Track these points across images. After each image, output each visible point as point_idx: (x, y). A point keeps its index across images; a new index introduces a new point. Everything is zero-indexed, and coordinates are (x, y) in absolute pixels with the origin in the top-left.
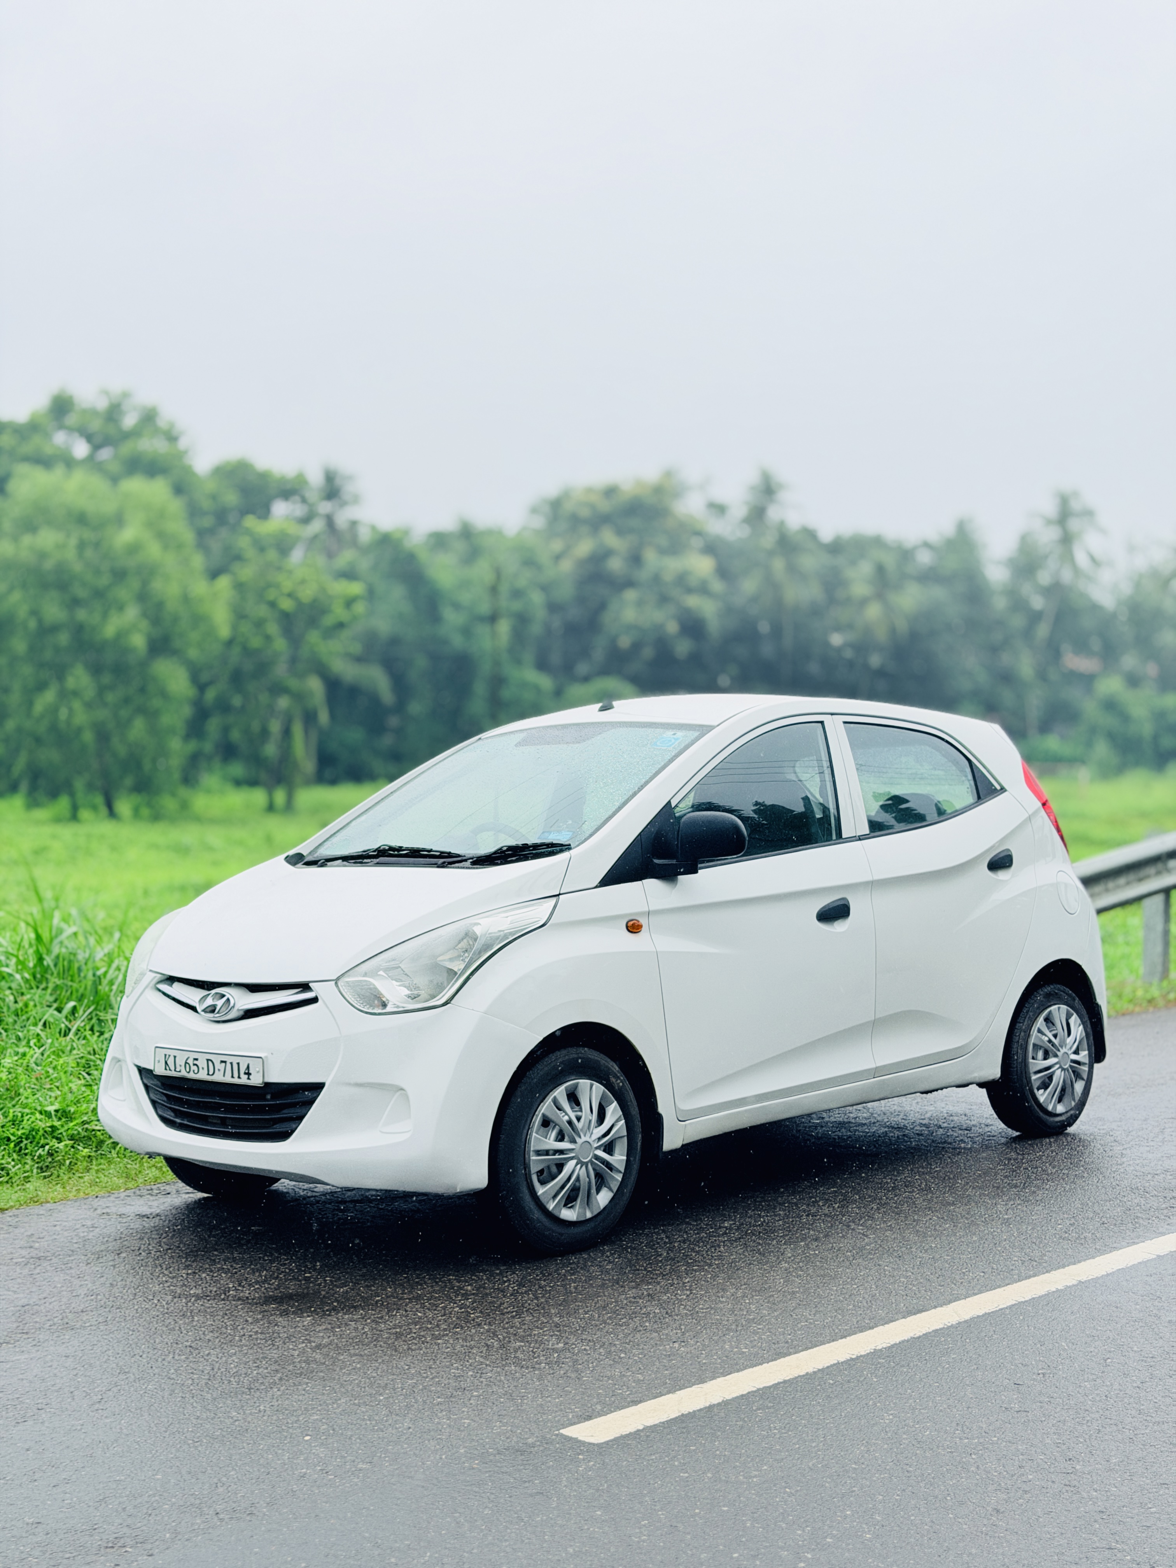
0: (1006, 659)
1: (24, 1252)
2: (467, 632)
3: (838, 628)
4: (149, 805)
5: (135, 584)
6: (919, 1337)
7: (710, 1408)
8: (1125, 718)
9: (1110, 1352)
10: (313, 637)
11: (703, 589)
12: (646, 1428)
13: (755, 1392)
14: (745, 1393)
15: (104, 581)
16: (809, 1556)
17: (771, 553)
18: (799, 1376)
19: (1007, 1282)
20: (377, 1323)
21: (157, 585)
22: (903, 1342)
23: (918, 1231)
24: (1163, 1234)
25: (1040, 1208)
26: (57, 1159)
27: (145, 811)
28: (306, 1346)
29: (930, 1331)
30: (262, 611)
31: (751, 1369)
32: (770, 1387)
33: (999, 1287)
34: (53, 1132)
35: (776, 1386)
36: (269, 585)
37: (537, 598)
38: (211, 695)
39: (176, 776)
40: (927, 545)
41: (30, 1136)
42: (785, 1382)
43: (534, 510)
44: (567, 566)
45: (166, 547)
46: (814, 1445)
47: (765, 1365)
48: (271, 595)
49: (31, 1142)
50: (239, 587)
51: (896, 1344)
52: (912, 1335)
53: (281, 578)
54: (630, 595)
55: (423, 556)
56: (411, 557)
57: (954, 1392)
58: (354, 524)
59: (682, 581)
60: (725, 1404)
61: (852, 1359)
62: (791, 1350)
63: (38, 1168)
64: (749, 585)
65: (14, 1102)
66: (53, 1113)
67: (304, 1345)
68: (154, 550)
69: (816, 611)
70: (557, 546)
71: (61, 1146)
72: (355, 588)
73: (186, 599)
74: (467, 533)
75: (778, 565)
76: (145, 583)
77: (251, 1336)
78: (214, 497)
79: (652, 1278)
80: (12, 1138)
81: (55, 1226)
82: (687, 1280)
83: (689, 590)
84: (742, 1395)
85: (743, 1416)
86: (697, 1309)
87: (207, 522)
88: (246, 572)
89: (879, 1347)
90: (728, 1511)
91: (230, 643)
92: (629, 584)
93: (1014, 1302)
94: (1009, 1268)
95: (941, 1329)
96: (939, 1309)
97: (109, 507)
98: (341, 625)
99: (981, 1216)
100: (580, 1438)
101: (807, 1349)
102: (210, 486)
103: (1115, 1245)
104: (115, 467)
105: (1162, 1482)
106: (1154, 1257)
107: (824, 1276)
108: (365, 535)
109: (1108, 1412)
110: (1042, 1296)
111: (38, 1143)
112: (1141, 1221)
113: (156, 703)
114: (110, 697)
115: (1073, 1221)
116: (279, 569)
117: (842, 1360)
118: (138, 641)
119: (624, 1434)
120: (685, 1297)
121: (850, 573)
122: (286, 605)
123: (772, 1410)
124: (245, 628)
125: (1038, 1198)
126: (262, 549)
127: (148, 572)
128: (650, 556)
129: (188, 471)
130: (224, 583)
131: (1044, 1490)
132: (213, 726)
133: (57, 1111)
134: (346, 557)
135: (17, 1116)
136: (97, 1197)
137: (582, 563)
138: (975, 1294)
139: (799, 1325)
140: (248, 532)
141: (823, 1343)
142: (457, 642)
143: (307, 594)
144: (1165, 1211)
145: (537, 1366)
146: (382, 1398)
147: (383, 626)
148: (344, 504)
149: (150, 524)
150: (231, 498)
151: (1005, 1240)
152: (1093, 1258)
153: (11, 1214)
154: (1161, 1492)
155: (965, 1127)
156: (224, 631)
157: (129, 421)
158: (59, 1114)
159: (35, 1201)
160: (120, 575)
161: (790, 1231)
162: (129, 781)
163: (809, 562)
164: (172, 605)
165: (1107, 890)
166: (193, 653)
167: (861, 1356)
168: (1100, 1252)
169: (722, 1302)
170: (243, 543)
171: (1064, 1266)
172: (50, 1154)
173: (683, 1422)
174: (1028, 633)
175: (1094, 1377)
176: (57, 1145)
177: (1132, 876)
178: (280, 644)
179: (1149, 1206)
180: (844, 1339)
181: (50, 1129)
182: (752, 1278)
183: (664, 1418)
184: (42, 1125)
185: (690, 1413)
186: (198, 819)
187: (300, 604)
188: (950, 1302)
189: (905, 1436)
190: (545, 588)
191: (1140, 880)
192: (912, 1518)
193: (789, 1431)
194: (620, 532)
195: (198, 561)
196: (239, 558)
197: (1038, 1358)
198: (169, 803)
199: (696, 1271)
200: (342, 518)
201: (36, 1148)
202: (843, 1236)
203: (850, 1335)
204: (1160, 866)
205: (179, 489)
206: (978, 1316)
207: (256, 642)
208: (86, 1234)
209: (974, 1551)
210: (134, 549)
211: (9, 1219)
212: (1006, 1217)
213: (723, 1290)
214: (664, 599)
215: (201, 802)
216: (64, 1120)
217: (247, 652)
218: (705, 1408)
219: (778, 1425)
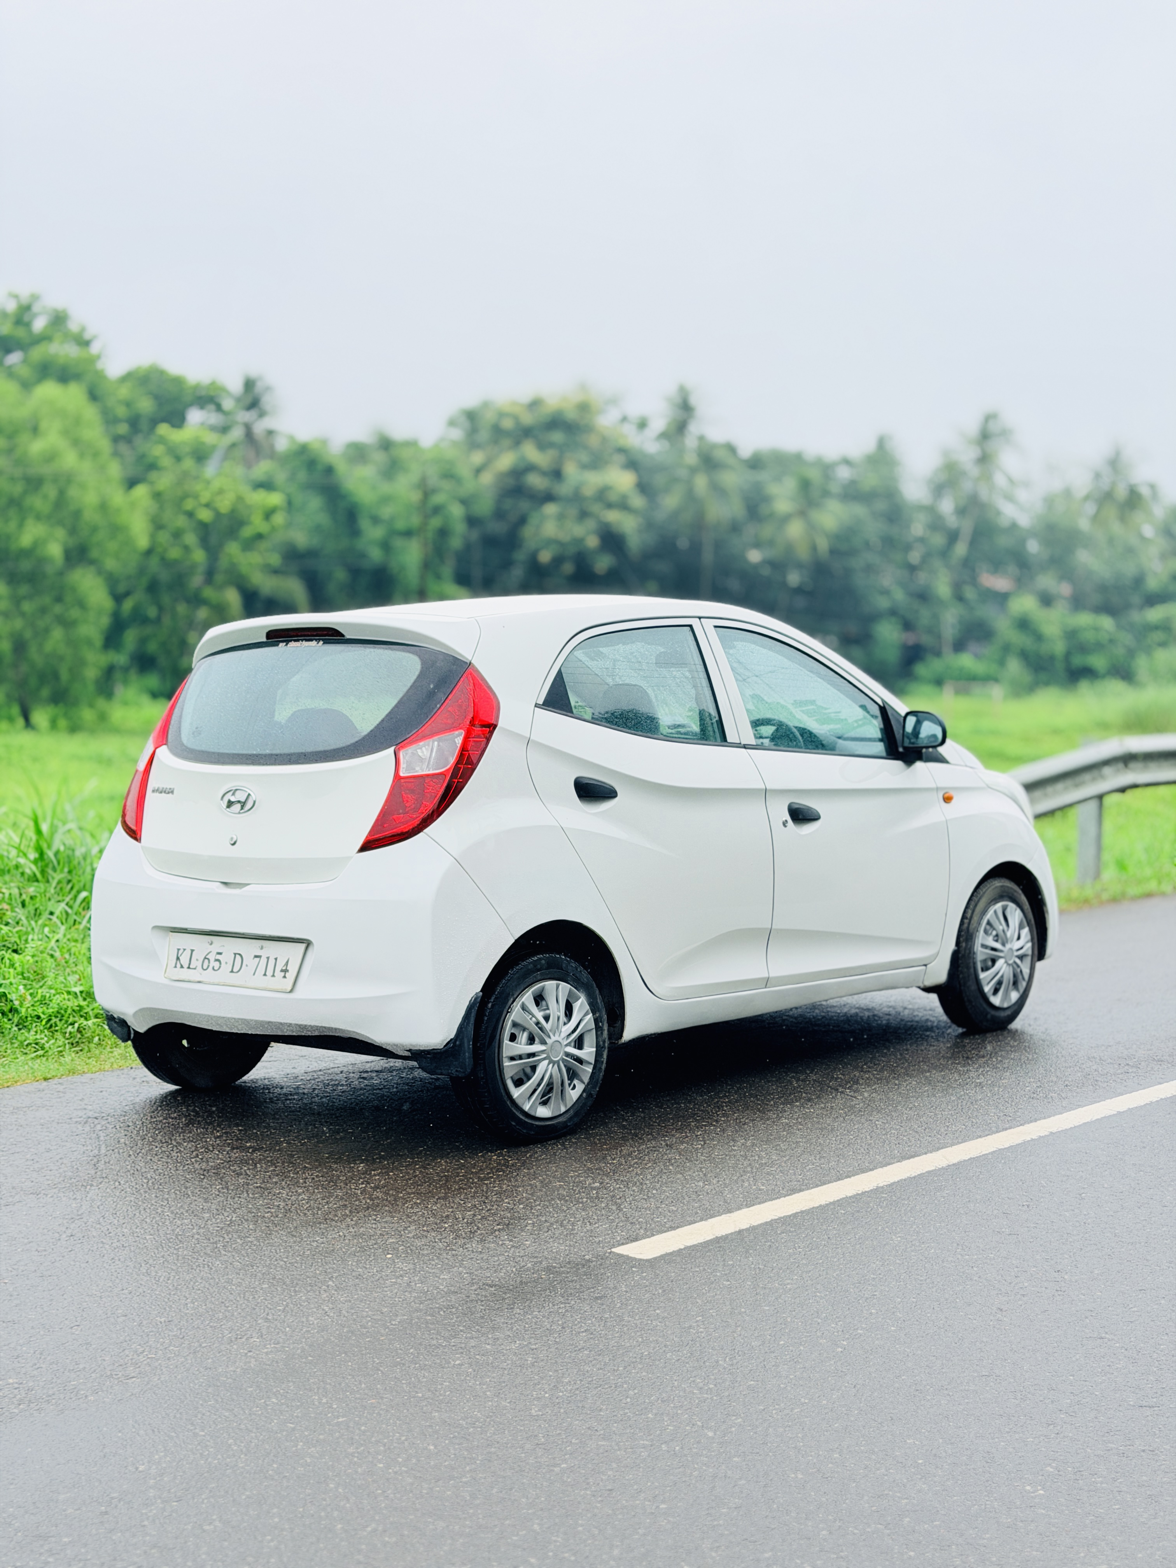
0: (922, 577)
1: (80, 1113)
2: (386, 546)
3: (757, 545)
4: (66, 715)
5: (51, 491)
6: (915, 1177)
7: (740, 1232)
8: (1039, 637)
9: (1084, 1188)
10: (233, 549)
11: (623, 505)
12: (686, 1248)
13: (777, 1219)
14: (768, 1220)
15: (18, 489)
16: (845, 1343)
17: (693, 470)
18: (813, 1208)
19: (987, 1133)
20: (425, 1168)
21: (73, 492)
22: (901, 1180)
23: (900, 1093)
24: (1122, 1094)
25: (1008, 1074)
26: (86, 1035)
27: (62, 723)
28: (366, 1186)
29: (924, 1172)
30: (181, 521)
31: (770, 1202)
32: (790, 1216)
33: (980, 1137)
34: (80, 1011)
35: (795, 1215)
36: (185, 496)
37: (457, 511)
38: (128, 605)
39: (91, 687)
40: (847, 462)
41: (59, 1014)
42: (802, 1212)
43: (452, 423)
44: (487, 478)
45: (82, 456)
46: (835, 1260)
47: (782, 1199)
48: (189, 505)
49: (61, 1020)
50: (157, 496)
51: (894, 1183)
52: (909, 1175)
53: (198, 487)
54: (550, 509)
55: (341, 468)
56: (329, 470)
57: (951, 1220)
58: (270, 433)
59: (602, 496)
60: (752, 1229)
61: (858, 1194)
62: (803, 1187)
63: (69, 1043)
64: (671, 501)
65: (41, 984)
66: (79, 994)
67: (364, 1186)
68: (70, 460)
69: (735, 528)
70: (478, 458)
71: (90, 1023)
72: (275, 499)
73: (103, 507)
74: (386, 444)
75: (701, 483)
76: (62, 493)
77: (313, 1179)
78: (128, 404)
79: (667, 1132)
80: (42, 1016)
81: (101, 1092)
82: (699, 1133)
83: (610, 506)
84: (766, 1222)
85: (770, 1238)
86: (713, 1156)
87: (123, 429)
88: (164, 481)
89: (881, 1185)
90: (769, 1310)
91: (149, 552)
92: (549, 497)
93: (995, 1149)
94: (987, 1122)
95: (932, 1171)
96: (929, 1155)
97: (23, 412)
98: (260, 537)
99: (956, 1081)
100: (631, 1255)
101: (817, 1186)
102: (124, 392)
103: (1080, 1103)
104: (25, 372)
105: (1140, 1288)
106: (1115, 1113)
107: (822, 1129)
108: (281, 445)
109: (1087, 1235)
110: (1019, 1144)
111: (67, 1021)
112: (1100, 1083)
113: (74, 613)
114: (27, 607)
115: (1039, 1084)
116: (197, 478)
117: (849, 1195)
118: (55, 550)
119: (668, 1252)
120: (700, 1146)
121: (773, 489)
122: (205, 515)
123: (794, 1234)
124: (164, 537)
125: (1004, 1066)
126: (178, 459)
127: (64, 481)
128: (571, 470)
129: (100, 375)
130: (141, 491)
131: (1039, 1294)
132: (130, 637)
133: (81, 992)
134: (263, 468)
135: (45, 996)
136: (132, 1068)
137: (502, 476)
138: (959, 1143)
139: (807, 1168)
140: (162, 440)
141: (830, 1182)
142: (376, 555)
143: (225, 505)
144: (1120, 1076)
145: (580, 1200)
146: (446, 1226)
147: (301, 539)
148: (262, 414)
149: (65, 433)
150: (146, 405)
151: (980, 1100)
152: (1061, 1113)
153: (55, 1082)
154: (1140, 1296)
155: (928, 1008)
156: (143, 542)
157: (39, 324)
158: (84, 995)
159: (72, 1072)
160: (34, 483)
161: (784, 1094)
162: (45, 692)
163: (731, 479)
164: (90, 516)
165: (1046, 795)
166: (110, 564)
167: (866, 1192)
168: (1066, 1109)
169: (735, 1150)
170: (157, 451)
171: (1036, 1120)
172: (79, 1031)
173: (718, 1242)
174: (945, 553)
175: (1073, 1208)
176: (85, 1023)
177: (1069, 782)
178: (199, 556)
179: (1105, 1072)
180: (849, 1179)
181: (78, 1008)
182: (758, 1131)
183: (701, 1240)
184: (70, 1004)
185: (723, 1236)
186: (117, 731)
187: (218, 515)
188: (938, 1149)
189: (913, 1254)
190: (464, 502)
191: (1077, 786)
192: (929, 1315)
193: (812, 1249)
194: (542, 446)
195: (115, 470)
196: (153, 466)
197: (1021, 1193)
198: (87, 715)
199: (705, 1126)
200: (260, 428)
201: (66, 1026)
202: (833, 1097)
203: (854, 1175)
204: (1095, 773)
205: (94, 396)
206: (965, 1161)
207: (174, 553)
208: (132, 1098)
209: (985, 1340)
210: (51, 457)
211: (55, 1086)
212: (978, 1081)
213: (733, 1141)
214: (584, 515)
215: (118, 713)
216: (88, 1000)
217: (165, 562)
218: (736, 1232)
219: (802, 1246)
